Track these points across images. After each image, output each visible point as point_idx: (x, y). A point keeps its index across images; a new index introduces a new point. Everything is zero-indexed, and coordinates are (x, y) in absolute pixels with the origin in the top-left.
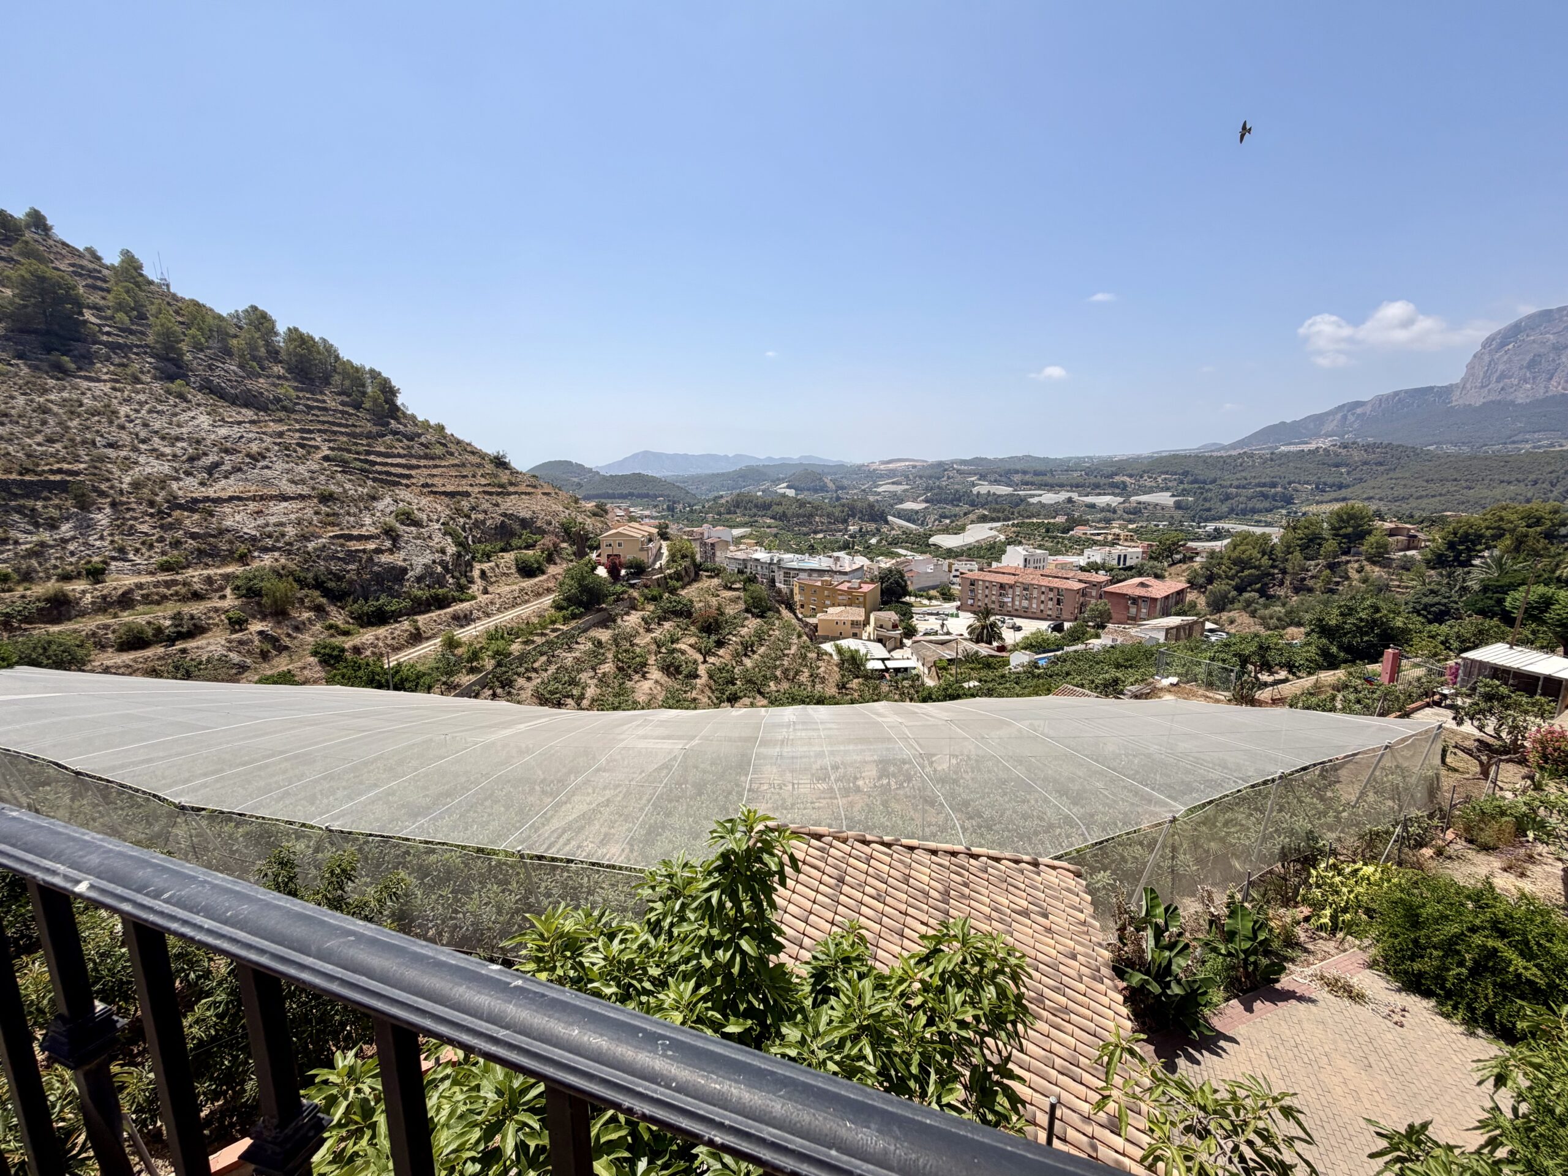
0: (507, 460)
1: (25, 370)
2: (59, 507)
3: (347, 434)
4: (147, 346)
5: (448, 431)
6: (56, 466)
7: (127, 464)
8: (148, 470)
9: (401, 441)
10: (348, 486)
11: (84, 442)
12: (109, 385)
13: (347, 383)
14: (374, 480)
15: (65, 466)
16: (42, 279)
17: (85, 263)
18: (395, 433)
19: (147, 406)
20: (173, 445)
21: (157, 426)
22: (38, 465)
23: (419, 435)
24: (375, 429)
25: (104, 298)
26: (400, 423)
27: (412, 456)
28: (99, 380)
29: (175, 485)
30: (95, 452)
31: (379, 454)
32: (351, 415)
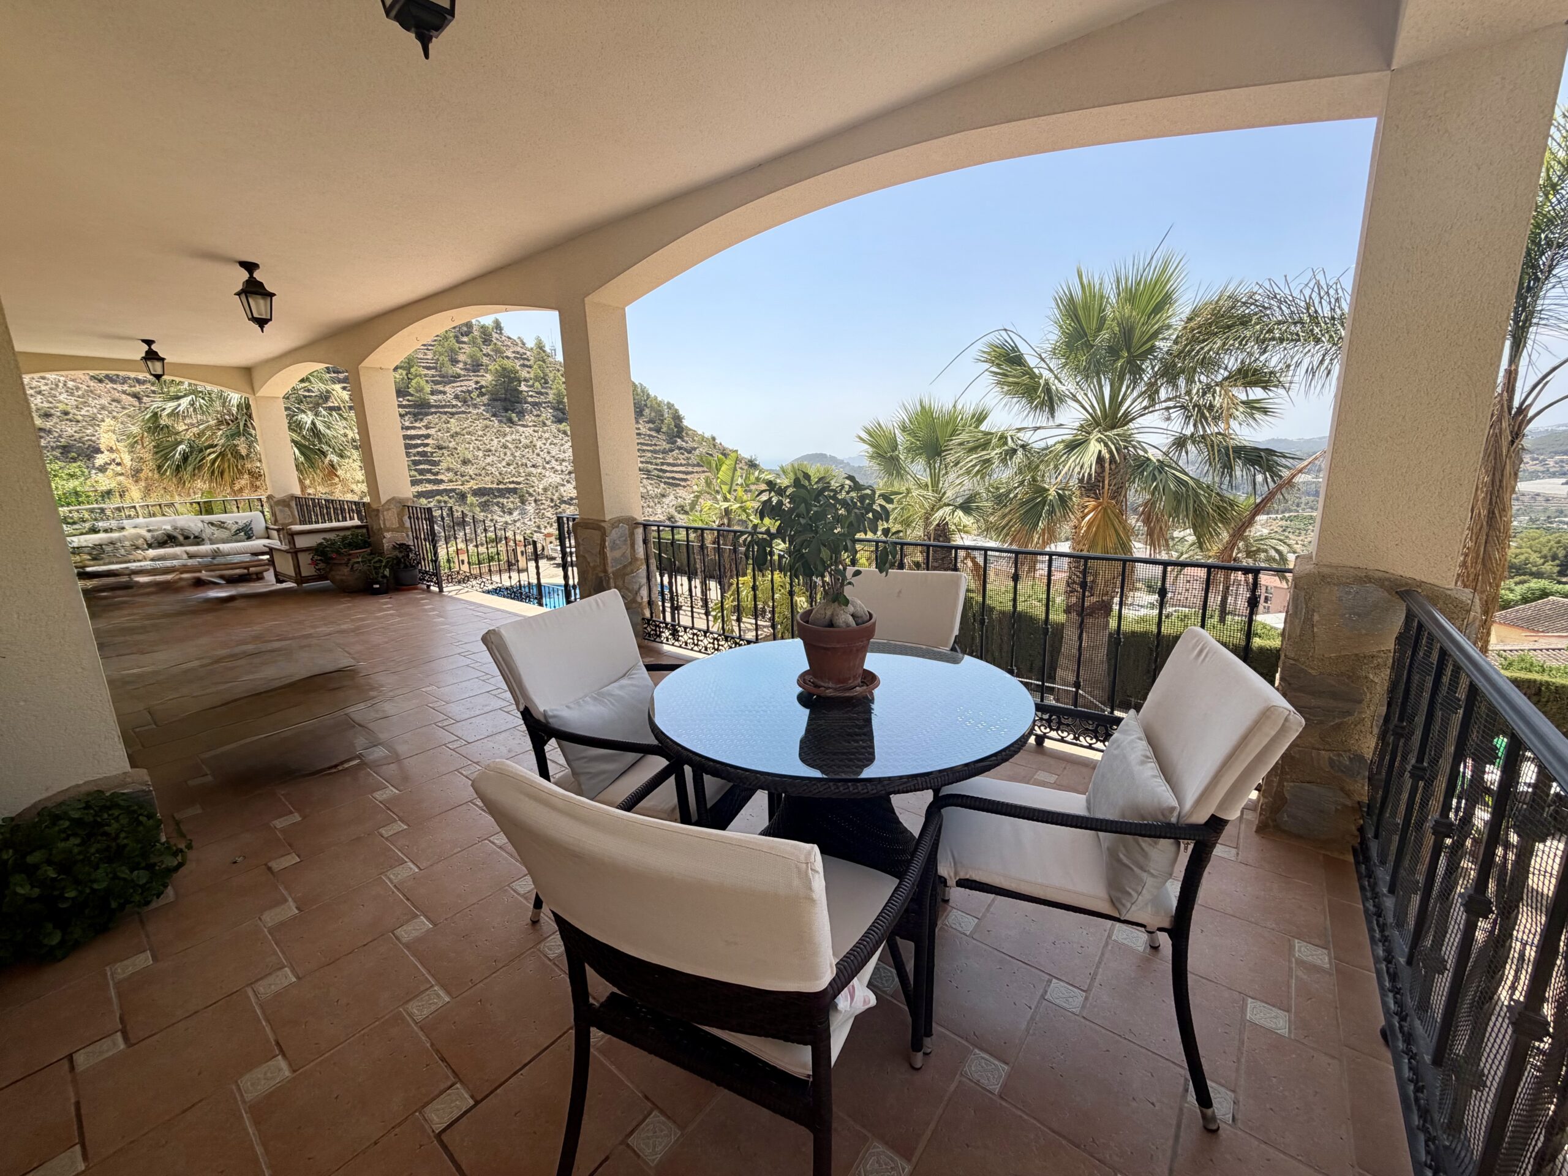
0: (757, 463)
1: (496, 423)
2: (513, 502)
3: (651, 451)
4: (549, 402)
5: (718, 441)
6: (511, 480)
7: (541, 477)
8: (550, 480)
9: (683, 454)
10: (649, 488)
11: (522, 465)
12: (532, 428)
13: (653, 414)
14: (665, 483)
15: (515, 479)
16: (504, 369)
17: (519, 349)
18: (680, 448)
19: (549, 441)
20: (561, 464)
21: (553, 453)
22: (504, 479)
23: (695, 449)
24: (668, 446)
25: (528, 372)
26: (683, 441)
27: (688, 465)
28: (527, 426)
29: (562, 489)
30: (527, 470)
31: (669, 464)
32: (654, 437)
